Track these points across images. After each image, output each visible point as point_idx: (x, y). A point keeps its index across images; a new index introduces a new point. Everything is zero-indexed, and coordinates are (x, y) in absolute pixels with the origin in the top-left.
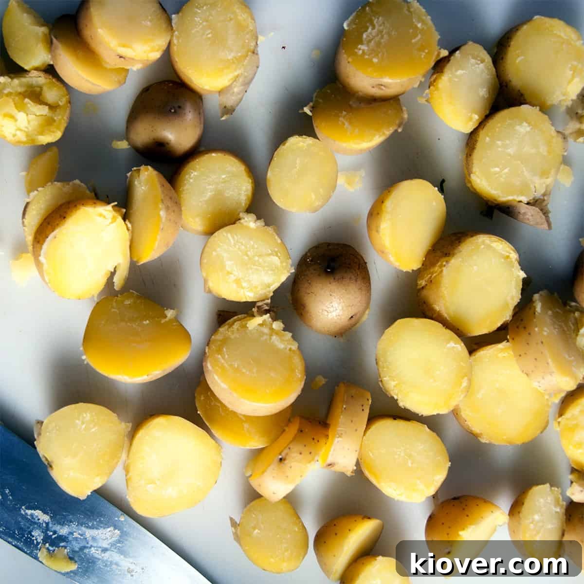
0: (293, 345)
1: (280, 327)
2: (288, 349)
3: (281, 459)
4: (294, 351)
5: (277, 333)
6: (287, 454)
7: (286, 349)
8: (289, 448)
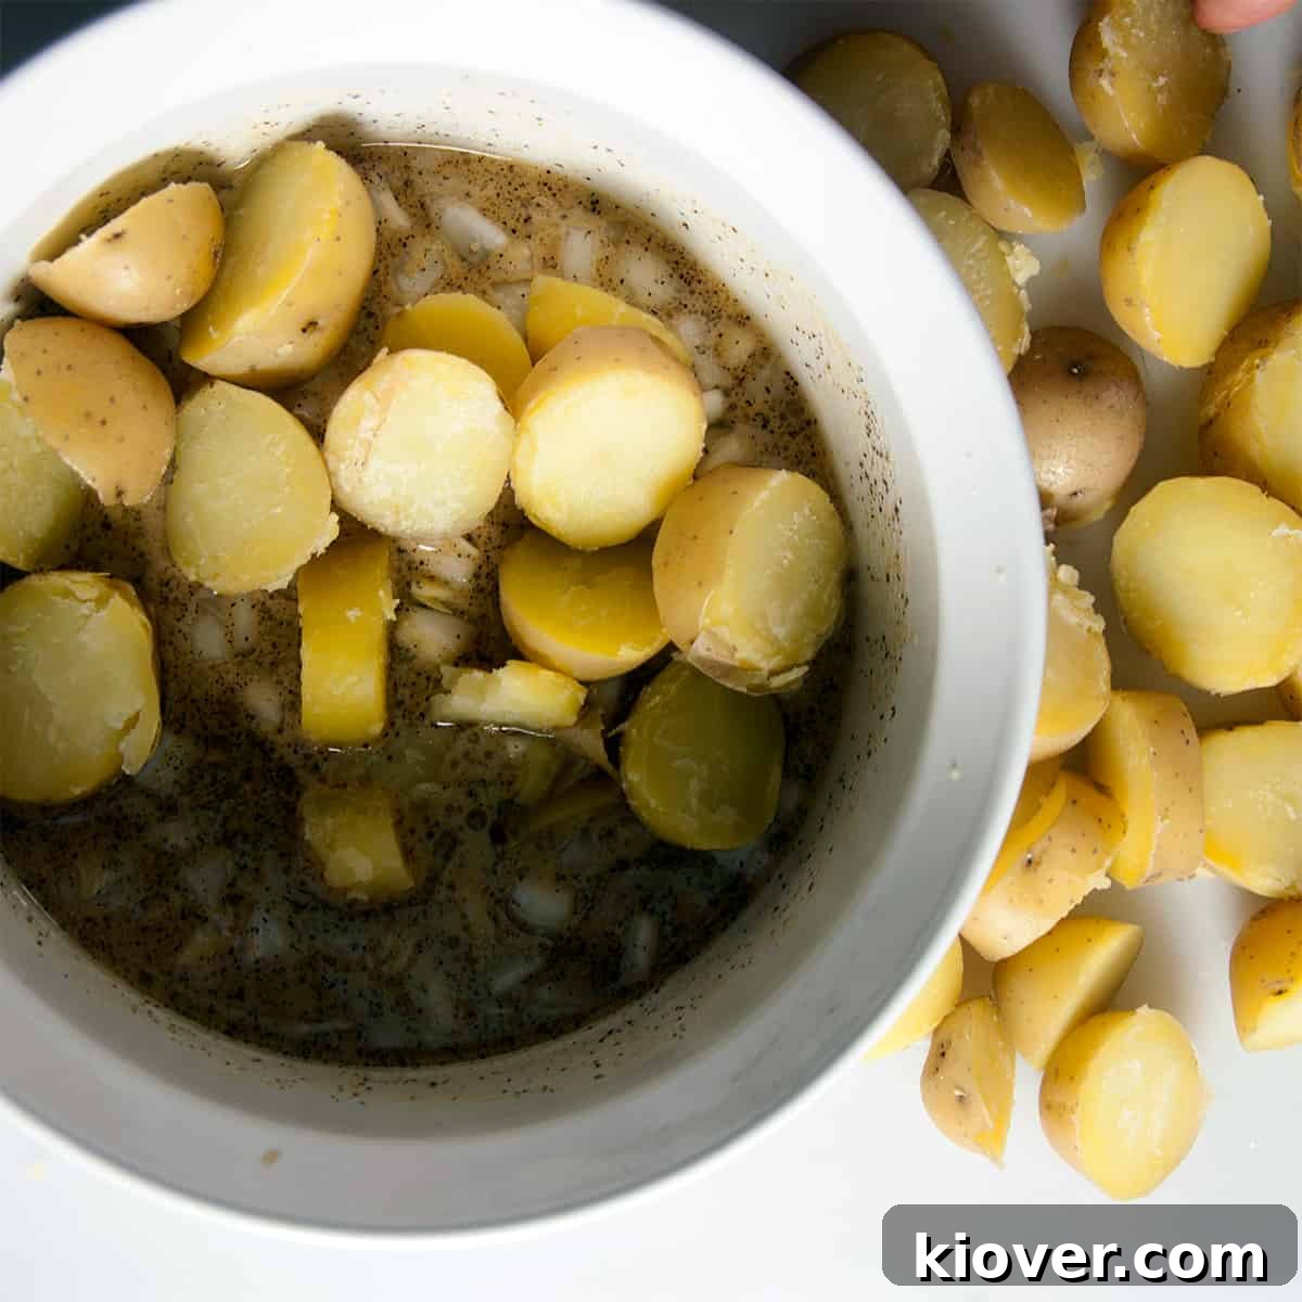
0: (1095, 621)
1: (1072, 578)
2: (1086, 627)
3: (1030, 862)
4: (1096, 634)
5: (1065, 590)
6: (1044, 851)
7: (1081, 626)
8: (1050, 838)
